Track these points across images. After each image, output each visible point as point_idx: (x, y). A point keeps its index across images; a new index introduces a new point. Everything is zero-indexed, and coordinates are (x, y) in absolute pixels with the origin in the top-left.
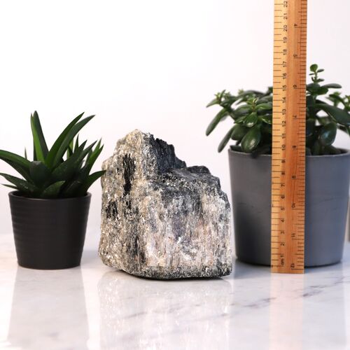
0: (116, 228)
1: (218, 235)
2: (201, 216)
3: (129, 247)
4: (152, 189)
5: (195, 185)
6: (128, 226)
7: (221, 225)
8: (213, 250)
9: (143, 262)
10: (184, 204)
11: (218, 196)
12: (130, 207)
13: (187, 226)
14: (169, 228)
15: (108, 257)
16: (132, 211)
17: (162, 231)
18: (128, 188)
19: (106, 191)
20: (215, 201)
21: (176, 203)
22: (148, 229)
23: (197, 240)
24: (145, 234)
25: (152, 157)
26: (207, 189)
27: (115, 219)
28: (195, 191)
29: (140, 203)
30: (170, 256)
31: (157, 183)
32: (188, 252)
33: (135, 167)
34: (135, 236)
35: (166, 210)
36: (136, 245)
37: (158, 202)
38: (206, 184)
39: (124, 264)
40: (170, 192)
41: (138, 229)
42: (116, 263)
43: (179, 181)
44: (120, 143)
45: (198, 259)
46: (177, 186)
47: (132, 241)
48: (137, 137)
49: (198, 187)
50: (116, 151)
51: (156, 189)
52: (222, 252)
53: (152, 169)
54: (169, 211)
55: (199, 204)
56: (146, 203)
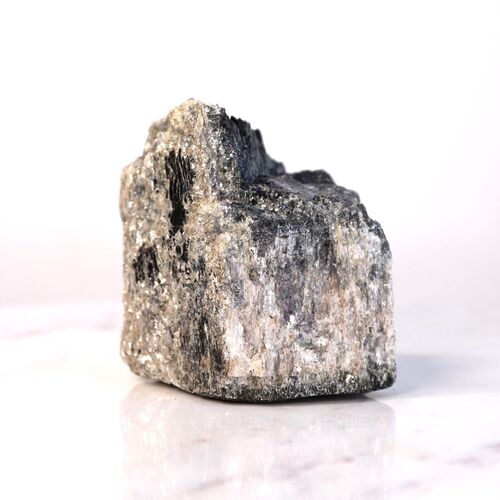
0: (157, 301)
1: (368, 307)
2: (333, 271)
3: (185, 338)
4: (230, 219)
5: (318, 207)
6: (181, 297)
7: (374, 287)
8: (359, 338)
9: (219, 369)
10: (297, 246)
11: (366, 229)
12: (184, 258)
13: (306, 291)
14: (271, 297)
15: (143, 359)
16: (189, 265)
17: (256, 304)
18: (178, 218)
19: (132, 228)
20: (359, 239)
21: (283, 245)
22: (227, 302)
23: (326, 320)
24: (222, 311)
25: (227, 153)
26: (342, 215)
27: (153, 281)
28: (319, 219)
29: (208, 248)
30: (274, 355)
31: (241, 206)
32: (310, 346)
33: (193, 174)
34: (199, 317)
35: (263, 261)
36: (202, 336)
37: (246, 244)
38: (339, 205)
39: (177, 372)
40: (268, 223)
41: (205, 300)
42: (160, 371)
43: (286, 202)
44: (156, 129)
45: (330, 357)
46: (281, 210)
47: (193, 327)
48: (193, 113)
49: (325, 212)
50: (149, 146)
51: (239, 218)
52: (377, 344)
53: (229, 176)
54: (268, 263)
55: (328, 245)
56: (221, 248)
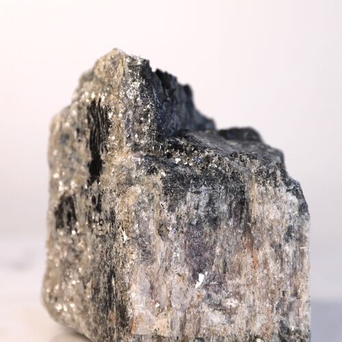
0: (74, 250)
1: (282, 270)
2: (247, 230)
3: (96, 290)
4: (143, 172)
5: (235, 164)
6: (95, 248)
7: (289, 249)
8: (272, 302)
9: (123, 326)
10: (211, 202)
11: (284, 189)
12: (98, 209)
13: (218, 250)
14: (179, 254)
15: (59, 307)
16: (103, 217)
17: (164, 260)
18: (96, 168)
19: (56, 176)
20: (276, 198)
21: (194, 202)
22: (134, 256)
23: (237, 281)
24: (128, 266)
25: (145, 104)
26: (259, 173)
27: (70, 230)
28: (235, 176)
29: (119, 200)
30: (180, 314)
31: (155, 159)
32: (219, 306)
33: (109, 124)
34: (108, 270)
35: (173, 217)
36: (110, 289)
37: (157, 198)
38: (257, 162)
39: (88, 324)
40: (181, 178)
41: (113, 254)
42: (73, 320)
43: (202, 156)
45: (239, 320)
46: (196, 165)
47: (103, 279)
48: (114, 63)
49: (241, 169)
50: (76, 96)
51: (151, 171)
52: (290, 307)
53: (145, 129)
54: (179, 218)
55: (242, 205)
56: (131, 201)
